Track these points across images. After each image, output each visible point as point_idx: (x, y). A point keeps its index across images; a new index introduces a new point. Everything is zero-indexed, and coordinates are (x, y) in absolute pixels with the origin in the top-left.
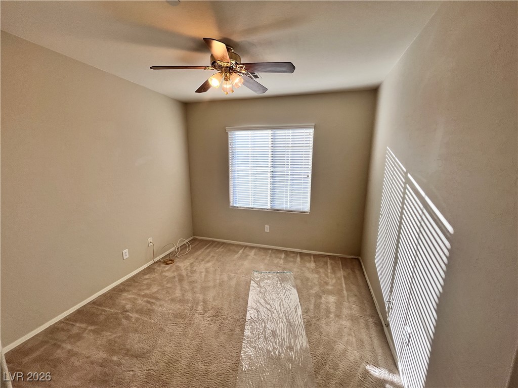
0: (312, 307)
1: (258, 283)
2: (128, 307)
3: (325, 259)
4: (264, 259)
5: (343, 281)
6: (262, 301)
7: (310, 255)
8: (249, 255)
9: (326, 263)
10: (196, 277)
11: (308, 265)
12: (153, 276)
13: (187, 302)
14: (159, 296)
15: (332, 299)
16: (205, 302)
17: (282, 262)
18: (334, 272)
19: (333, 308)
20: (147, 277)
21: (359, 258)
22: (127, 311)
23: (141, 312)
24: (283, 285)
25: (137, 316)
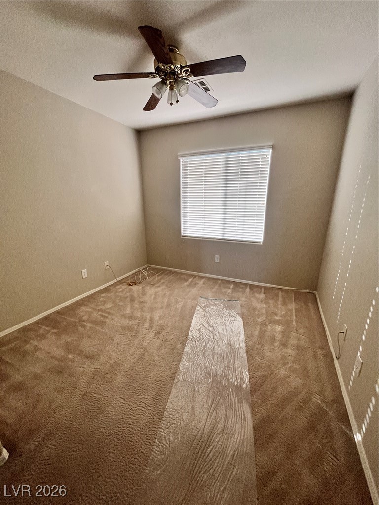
0: (256, 333)
1: (203, 308)
2: (84, 318)
3: (277, 291)
4: (212, 288)
5: (294, 313)
6: (205, 324)
7: (261, 287)
8: (198, 284)
9: (277, 295)
10: (146, 298)
11: (257, 296)
12: (109, 295)
13: (136, 318)
14: (112, 312)
15: (279, 328)
16: (151, 320)
17: (230, 291)
18: (285, 303)
19: (278, 337)
20: (103, 295)
21: (316, 293)
22: (84, 321)
23: (95, 322)
24: (228, 311)
25: (91, 325)
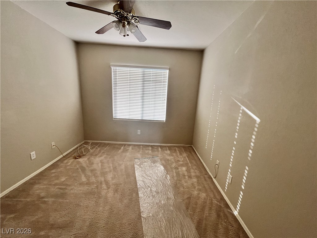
1: (139, 165)
3: (174, 148)
5: (187, 159)
7: (166, 146)
8: (129, 150)
9: (175, 150)
10: (95, 166)
11: (166, 152)
13: (93, 183)
14: (67, 183)
15: (184, 169)
16: (107, 183)
17: (150, 152)
18: (181, 154)
19: (186, 173)
21: (192, 145)
24: (155, 164)
